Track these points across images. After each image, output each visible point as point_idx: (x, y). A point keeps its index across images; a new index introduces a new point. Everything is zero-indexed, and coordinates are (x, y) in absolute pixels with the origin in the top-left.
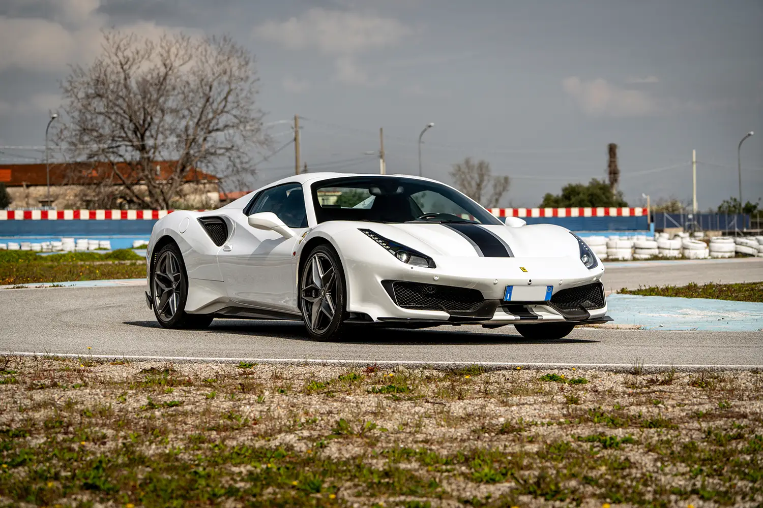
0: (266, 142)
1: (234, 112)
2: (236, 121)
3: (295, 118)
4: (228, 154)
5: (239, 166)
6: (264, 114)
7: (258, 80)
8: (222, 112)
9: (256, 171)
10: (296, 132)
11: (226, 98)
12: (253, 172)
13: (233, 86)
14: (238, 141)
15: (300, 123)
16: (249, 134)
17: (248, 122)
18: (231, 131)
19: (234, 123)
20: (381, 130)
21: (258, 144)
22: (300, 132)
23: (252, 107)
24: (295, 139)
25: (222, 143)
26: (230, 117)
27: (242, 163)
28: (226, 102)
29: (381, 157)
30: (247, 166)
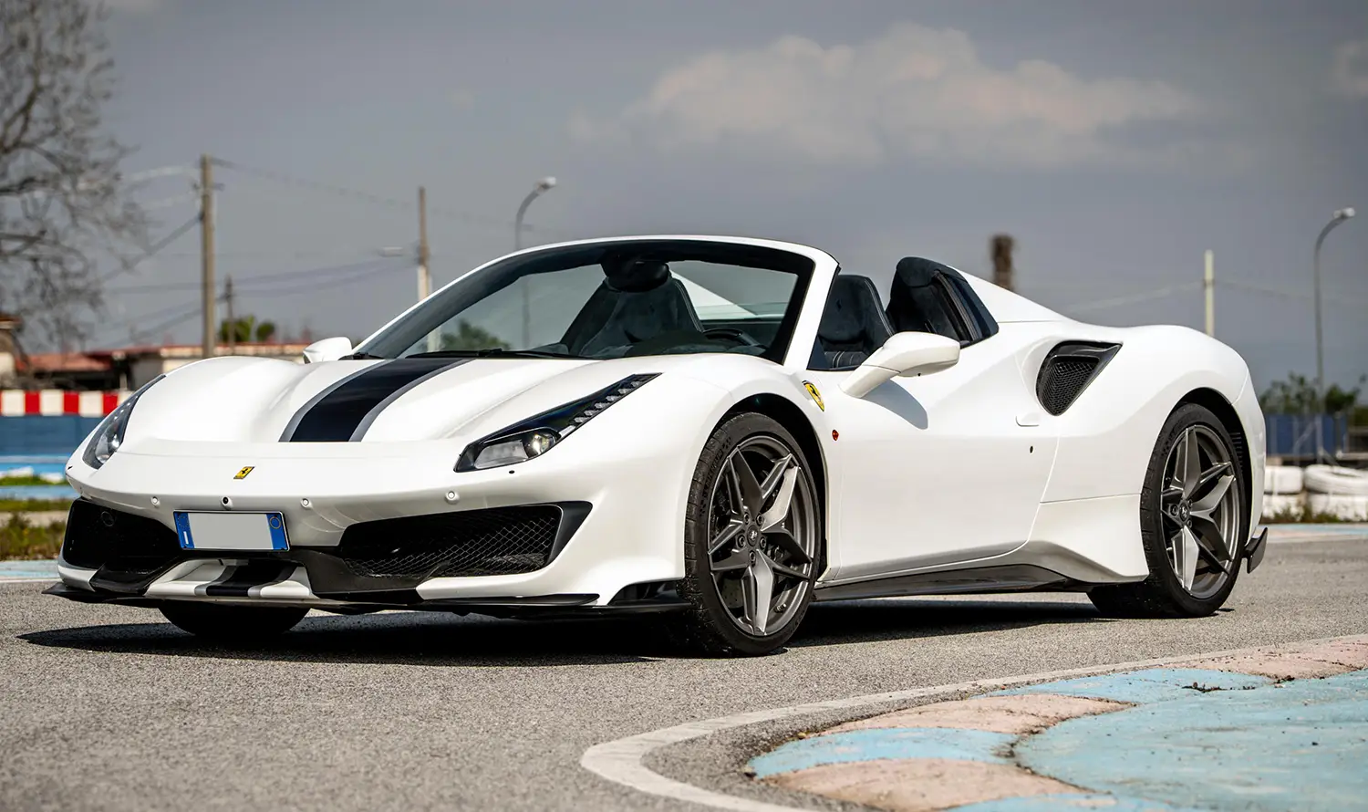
0: (130, 222)
1: (49, 145)
2: (52, 168)
3: (204, 164)
4: (30, 252)
5: (58, 283)
6: (123, 152)
7: (110, 64)
8: (18, 144)
9: (104, 297)
10: (206, 199)
11: (26, 109)
12: (94, 300)
13: (44, 80)
14: (57, 217)
15: (216, 174)
16: (84, 201)
17: (81, 171)
18: (39, 194)
19: (46, 174)
20: (422, 192)
21: (106, 229)
22: (216, 197)
23: (92, 133)
24: (203, 217)
25: (15, 224)
26: (35, 157)
27: (65, 275)
28: (27, 119)
29: (422, 260)
30: (79, 283)
